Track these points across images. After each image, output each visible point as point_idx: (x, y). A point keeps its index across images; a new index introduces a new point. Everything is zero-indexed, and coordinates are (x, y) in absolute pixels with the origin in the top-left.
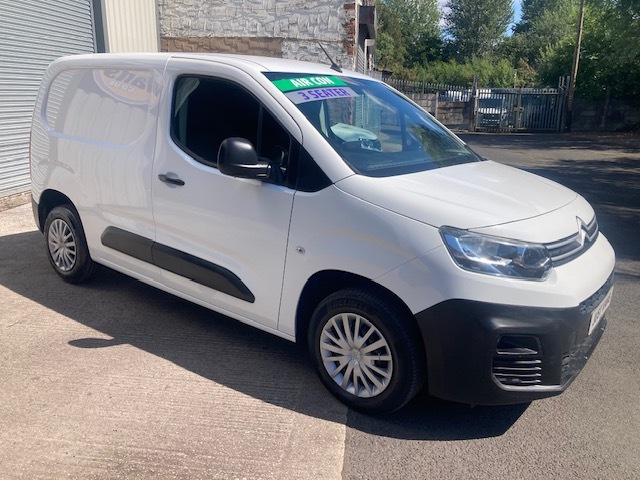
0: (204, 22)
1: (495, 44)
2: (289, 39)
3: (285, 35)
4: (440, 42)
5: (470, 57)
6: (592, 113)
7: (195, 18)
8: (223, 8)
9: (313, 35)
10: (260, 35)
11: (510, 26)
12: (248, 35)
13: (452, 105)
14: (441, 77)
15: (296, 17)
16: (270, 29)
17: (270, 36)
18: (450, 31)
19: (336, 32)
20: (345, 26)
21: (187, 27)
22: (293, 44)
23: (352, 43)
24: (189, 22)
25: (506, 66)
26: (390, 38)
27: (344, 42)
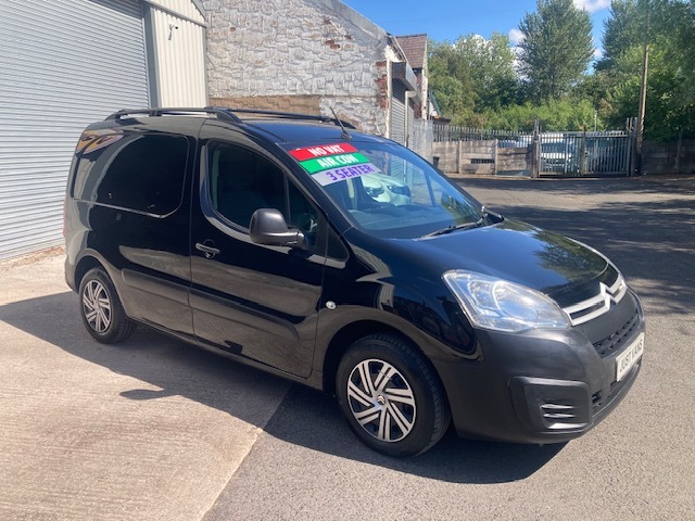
0: (249, 82)
1: (574, 85)
2: (326, 96)
3: (322, 92)
4: (514, 84)
5: (547, 98)
6: (664, 155)
7: (241, 79)
8: (265, 70)
9: (348, 91)
10: (299, 93)
11: (591, 63)
12: (289, 93)
13: (513, 151)
14: (514, 121)
15: (333, 74)
16: (308, 87)
17: (308, 93)
18: (524, 71)
19: (369, 87)
20: (378, 81)
21: (233, 88)
22: (330, 101)
23: (385, 97)
24: (235, 83)
25: (586, 108)
26: (459, 83)
27: (377, 96)
